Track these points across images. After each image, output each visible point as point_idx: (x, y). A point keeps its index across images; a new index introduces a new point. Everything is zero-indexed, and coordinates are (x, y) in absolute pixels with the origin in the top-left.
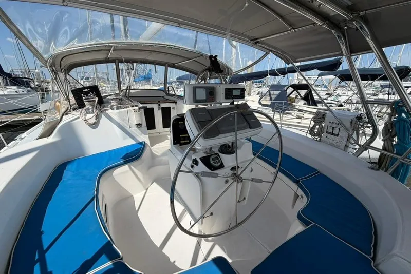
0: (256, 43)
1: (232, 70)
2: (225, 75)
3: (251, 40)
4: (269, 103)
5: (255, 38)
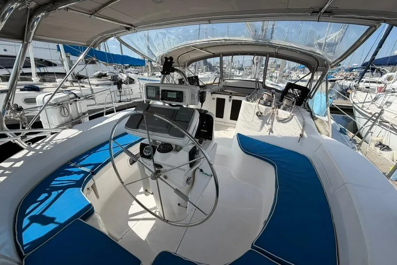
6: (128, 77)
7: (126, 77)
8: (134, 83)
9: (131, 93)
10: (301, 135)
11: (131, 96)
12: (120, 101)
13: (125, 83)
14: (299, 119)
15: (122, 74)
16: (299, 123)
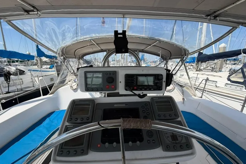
0: (215, 17)
1: (188, 51)
2: (182, 55)
3: (208, 16)
4: (242, 80)
5: (212, 11)
6: (17, 69)
7: (15, 69)
8: (24, 74)
9: (22, 83)
10: (183, 99)
11: (22, 85)
12: (8, 92)
13: (13, 75)
14: (178, 88)
15: (10, 66)
16: (179, 92)
